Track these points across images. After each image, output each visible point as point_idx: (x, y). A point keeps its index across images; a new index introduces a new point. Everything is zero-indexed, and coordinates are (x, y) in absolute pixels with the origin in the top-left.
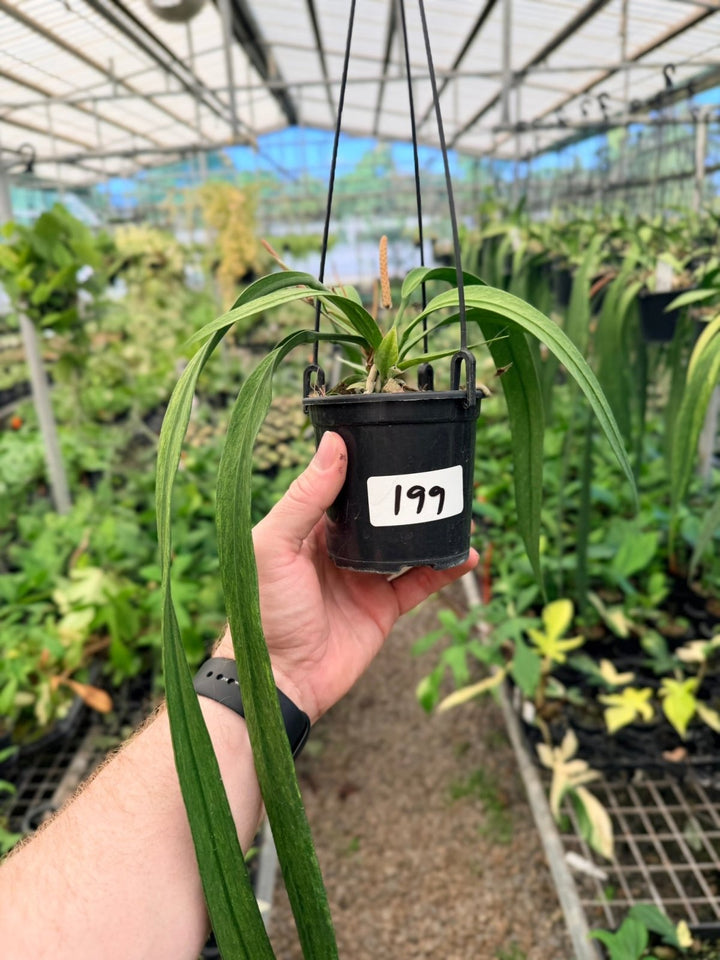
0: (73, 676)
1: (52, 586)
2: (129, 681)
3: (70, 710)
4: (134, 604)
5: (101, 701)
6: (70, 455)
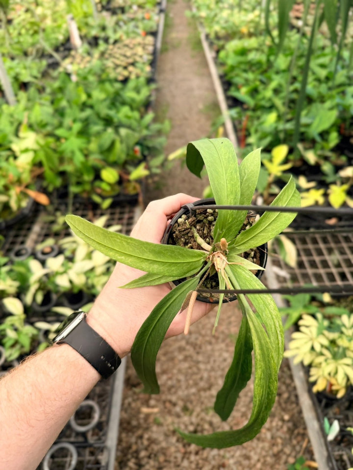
0: (27, 187)
1: (11, 142)
2: (57, 189)
3: (28, 203)
4: (55, 151)
5: (43, 199)
6: (13, 73)
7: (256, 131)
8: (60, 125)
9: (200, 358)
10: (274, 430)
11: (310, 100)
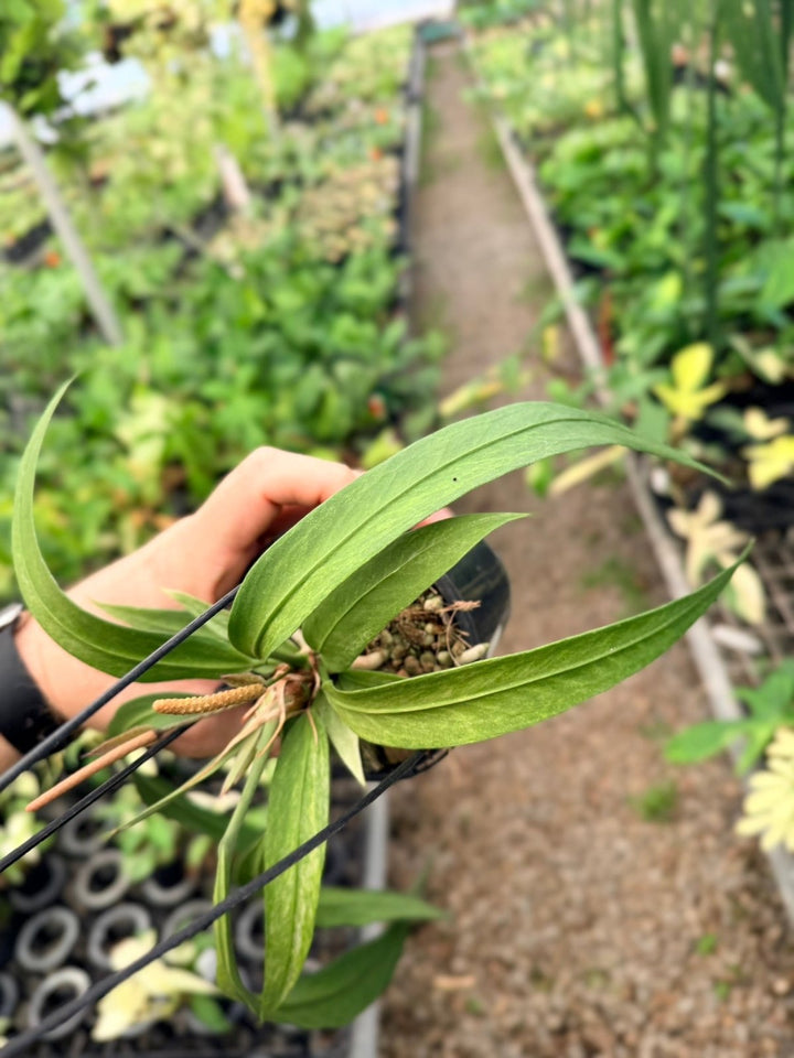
0: (156, 510)
4: (206, 430)
6: (115, 284)
7: (635, 324)
8: (212, 374)
9: (563, 856)
10: (754, 1020)
11: (755, 236)
